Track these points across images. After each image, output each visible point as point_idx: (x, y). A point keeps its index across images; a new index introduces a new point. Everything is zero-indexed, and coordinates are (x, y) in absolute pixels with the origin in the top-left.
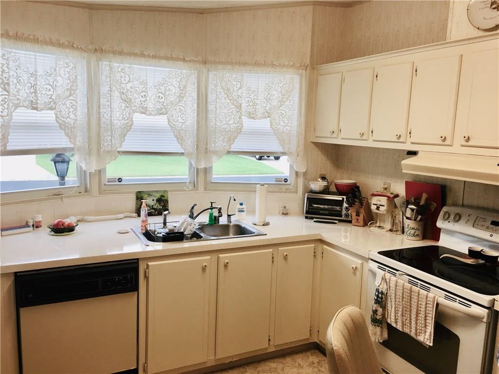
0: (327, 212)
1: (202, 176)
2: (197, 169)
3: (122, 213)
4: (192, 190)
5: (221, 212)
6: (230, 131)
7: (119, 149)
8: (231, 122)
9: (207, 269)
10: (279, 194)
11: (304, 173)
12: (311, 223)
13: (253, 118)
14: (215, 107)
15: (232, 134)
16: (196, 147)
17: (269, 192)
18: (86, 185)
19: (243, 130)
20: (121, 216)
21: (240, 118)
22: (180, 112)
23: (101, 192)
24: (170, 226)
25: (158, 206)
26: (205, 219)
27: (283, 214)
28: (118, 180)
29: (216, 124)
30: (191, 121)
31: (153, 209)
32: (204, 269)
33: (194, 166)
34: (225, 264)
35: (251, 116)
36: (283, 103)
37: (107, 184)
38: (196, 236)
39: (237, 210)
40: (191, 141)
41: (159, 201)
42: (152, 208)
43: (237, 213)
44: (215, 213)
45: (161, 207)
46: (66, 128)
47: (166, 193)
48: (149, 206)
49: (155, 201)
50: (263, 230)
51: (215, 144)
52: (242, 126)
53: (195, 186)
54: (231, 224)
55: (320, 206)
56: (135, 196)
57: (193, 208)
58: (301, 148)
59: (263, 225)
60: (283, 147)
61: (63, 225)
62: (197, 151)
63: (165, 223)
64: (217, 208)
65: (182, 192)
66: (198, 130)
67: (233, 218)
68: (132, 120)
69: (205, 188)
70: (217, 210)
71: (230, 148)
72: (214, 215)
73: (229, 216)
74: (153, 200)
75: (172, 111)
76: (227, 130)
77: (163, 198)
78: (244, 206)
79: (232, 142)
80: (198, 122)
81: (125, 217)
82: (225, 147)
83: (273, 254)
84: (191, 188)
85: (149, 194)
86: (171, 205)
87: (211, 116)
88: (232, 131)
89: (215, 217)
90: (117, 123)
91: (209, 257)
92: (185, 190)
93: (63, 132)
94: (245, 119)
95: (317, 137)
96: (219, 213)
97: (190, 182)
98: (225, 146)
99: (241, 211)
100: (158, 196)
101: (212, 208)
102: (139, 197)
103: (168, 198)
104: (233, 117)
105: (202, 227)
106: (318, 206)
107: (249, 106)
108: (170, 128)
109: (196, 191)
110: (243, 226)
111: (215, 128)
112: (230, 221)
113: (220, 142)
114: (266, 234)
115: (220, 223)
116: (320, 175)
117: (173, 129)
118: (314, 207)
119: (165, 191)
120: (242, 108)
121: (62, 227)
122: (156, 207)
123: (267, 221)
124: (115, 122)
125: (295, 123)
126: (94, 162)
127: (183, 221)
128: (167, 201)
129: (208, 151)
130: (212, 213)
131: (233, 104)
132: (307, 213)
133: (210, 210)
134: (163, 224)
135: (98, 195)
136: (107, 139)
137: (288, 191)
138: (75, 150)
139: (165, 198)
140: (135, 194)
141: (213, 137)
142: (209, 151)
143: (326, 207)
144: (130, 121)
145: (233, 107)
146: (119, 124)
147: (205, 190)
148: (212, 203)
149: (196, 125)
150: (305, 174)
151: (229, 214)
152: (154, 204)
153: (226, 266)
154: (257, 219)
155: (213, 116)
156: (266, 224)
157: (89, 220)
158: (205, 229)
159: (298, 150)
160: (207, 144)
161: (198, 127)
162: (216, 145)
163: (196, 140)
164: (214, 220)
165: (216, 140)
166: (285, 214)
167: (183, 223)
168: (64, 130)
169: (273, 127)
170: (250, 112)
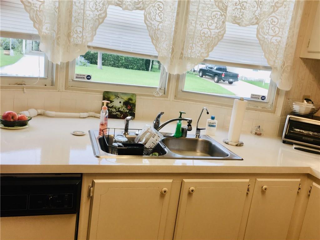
0: (312, 140)
1: (173, 84)
2: (170, 75)
3: (87, 112)
4: (161, 97)
5: (190, 126)
6: (210, 37)
7: (90, 44)
8: (213, 27)
9: (167, 196)
10: (255, 111)
11: (286, 91)
12: (291, 149)
13: (238, 24)
14: (198, 9)
15: (212, 40)
16: (171, 51)
17: (248, 109)
18: (52, 78)
19: (224, 38)
20: (85, 114)
21: (223, 22)
22: (158, 9)
23: (67, 88)
24: (131, 133)
25: (124, 109)
26: (171, 129)
27: (256, 134)
28: (87, 77)
29: (195, 27)
30: (169, 23)
31: (119, 111)
32: (163, 195)
33: (167, 71)
34: (189, 191)
35: (236, 21)
36: (276, 9)
37: (75, 79)
38: (158, 151)
39: (207, 124)
40: (167, 44)
41: (126, 103)
42: (117, 110)
43: (207, 127)
44: (184, 125)
45: (128, 111)
46: (32, 11)
47: (134, 96)
48: (115, 109)
49: (122, 104)
50: (237, 152)
51: (192, 49)
52: (224, 33)
53: (165, 93)
54: (200, 139)
55: (304, 131)
56: (102, 96)
57: (159, 116)
58: (289, 63)
59: (237, 145)
60: (268, 60)
61: (13, 117)
62: (171, 55)
63: (126, 129)
64: (186, 120)
65: (151, 98)
66: (175, 32)
67: (202, 133)
68: (105, 12)
69: (175, 96)
70: (186, 122)
71: (208, 56)
72: (182, 126)
73: (198, 130)
74: (120, 102)
75: (149, 8)
76: (207, 35)
77: (130, 101)
78: (215, 121)
79: (210, 49)
80: (177, 23)
81: (88, 117)
82: (202, 55)
83: (249, 186)
84: (161, 94)
85: (117, 96)
86: (138, 110)
87: (191, 18)
88: (213, 37)
89: (183, 129)
90: (90, 14)
91: (171, 181)
92: (154, 96)
93: (28, 15)
94: (229, 26)
95: (309, 52)
96: (188, 126)
97: (160, 89)
98: (203, 53)
99: (211, 125)
100: (126, 98)
101: (180, 119)
102: (106, 97)
103: (135, 102)
104: (215, 21)
105: (167, 140)
106: (301, 131)
107: (236, 9)
108: (146, 28)
109: (166, 99)
110: (214, 143)
111: (194, 32)
112: (199, 136)
113: (197, 48)
114: (242, 160)
115: (187, 137)
116: (304, 96)
117: (149, 28)
118: (295, 131)
119: (133, 95)
120: (227, 12)
121: (12, 120)
122: (122, 110)
123: (241, 140)
124: (88, 13)
125: (286, 35)
126: (61, 53)
127: (146, 130)
128: (134, 105)
129: (183, 57)
130: (180, 125)
131: (218, 6)
132: (286, 137)
133: (178, 121)
134: (124, 130)
135: (64, 90)
136: (76, 31)
137: (264, 110)
138: (41, 38)
139: (133, 102)
140: (102, 94)
141: (191, 42)
142: (185, 57)
143: (311, 133)
144: (104, 13)
145: (218, 10)
146: (92, 16)
147: (175, 99)
148: (181, 113)
149: (174, 26)
150: (287, 93)
151: (198, 128)
152: (121, 106)
153: (190, 193)
154: (229, 137)
155: (194, 19)
156: (240, 145)
157: (50, 115)
158: (171, 142)
159: (286, 65)
160: (183, 49)
161: (176, 28)
162: (193, 51)
163: (172, 42)
164: (182, 132)
165: (194, 45)
166: (258, 134)
167: (145, 133)
168: (29, 13)
169: (259, 36)
170: (236, 17)
